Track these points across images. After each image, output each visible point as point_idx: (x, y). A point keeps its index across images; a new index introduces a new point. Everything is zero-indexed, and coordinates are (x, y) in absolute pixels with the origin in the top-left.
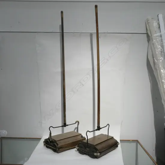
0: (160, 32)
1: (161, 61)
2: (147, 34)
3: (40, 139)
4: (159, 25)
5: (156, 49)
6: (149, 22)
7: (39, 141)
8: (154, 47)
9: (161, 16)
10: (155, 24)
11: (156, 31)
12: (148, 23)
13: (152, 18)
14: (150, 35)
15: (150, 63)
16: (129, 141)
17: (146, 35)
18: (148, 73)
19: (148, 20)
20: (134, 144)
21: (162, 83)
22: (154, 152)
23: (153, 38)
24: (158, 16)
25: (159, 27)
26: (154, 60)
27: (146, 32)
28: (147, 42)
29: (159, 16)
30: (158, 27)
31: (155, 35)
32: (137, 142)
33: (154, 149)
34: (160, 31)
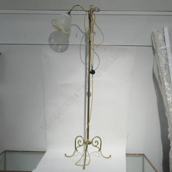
1: (165, 74)
2: (153, 46)
3: (45, 152)
4: (164, 38)
6: (154, 34)
7: (44, 154)
8: (158, 59)
9: (166, 30)
10: (160, 37)
11: (161, 44)
12: (154, 36)
13: (158, 31)
14: (155, 47)
15: (156, 75)
16: (135, 154)
19: (153, 33)
21: (166, 96)
23: (158, 51)
24: (163, 29)
25: (165, 40)
26: (159, 73)
27: (151, 45)
28: (153, 55)
30: (163, 41)
31: (160, 48)
32: (143, 155)
34: (165, 44)
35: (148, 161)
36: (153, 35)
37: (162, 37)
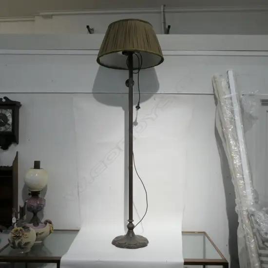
0: (231, 93)
1: (230, 130)
2: (214, 94)
3: (78, 231)
4: (229, 84)
5: (224, 115)
6: (216, 80)
7: (77, 234)
9: (231, 74)
10: (224, 83)
11: (224, 92)
13: (220, 76)
14: (217, 96)
15: (219, 132)
16: (194, 232)
17: (213, 96)
18: (217, 145)
19: (214, 78)
20: (201, 238)
21: (232, 157)
22: (227, 248)
23: (221, 100)
24: (227, 72)
25: (229, 87)
26: (222, 128)
27: (212, 93)
28: (215, 105)
29: (229, 72)
30: (227, 87)
31: (224, 97)
32: (204, 233)
33: (227, 243)
35: (210, 240)
36: (214, 81)
37: (226, 83)
